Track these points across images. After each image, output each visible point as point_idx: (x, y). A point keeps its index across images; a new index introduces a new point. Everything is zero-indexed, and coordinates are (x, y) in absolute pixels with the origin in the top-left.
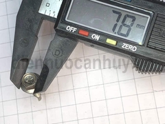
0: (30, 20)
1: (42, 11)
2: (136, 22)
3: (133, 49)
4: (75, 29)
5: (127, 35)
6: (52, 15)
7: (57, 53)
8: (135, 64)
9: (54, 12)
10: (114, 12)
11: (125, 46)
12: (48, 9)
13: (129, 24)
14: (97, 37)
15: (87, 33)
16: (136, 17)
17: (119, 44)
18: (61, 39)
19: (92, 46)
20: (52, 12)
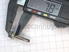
0: (13, 7)
1: (18, 3)
2: (55, 7)
3: (54, 18)
4: (31, 10)
5: (52, 12)
6: (22, 5)
7: (24, 20)
8: (55, 24)
9: (23, 3)
10: (47, 3)
11: (51, 17)
12: (20, 2)
13: (53, 8)
14: (40, 13)
15: (36, 12)
16: (56, 5)
17: (49, 16)
18: (26, 14)
19: (38, 17)
20: (22, 3)
